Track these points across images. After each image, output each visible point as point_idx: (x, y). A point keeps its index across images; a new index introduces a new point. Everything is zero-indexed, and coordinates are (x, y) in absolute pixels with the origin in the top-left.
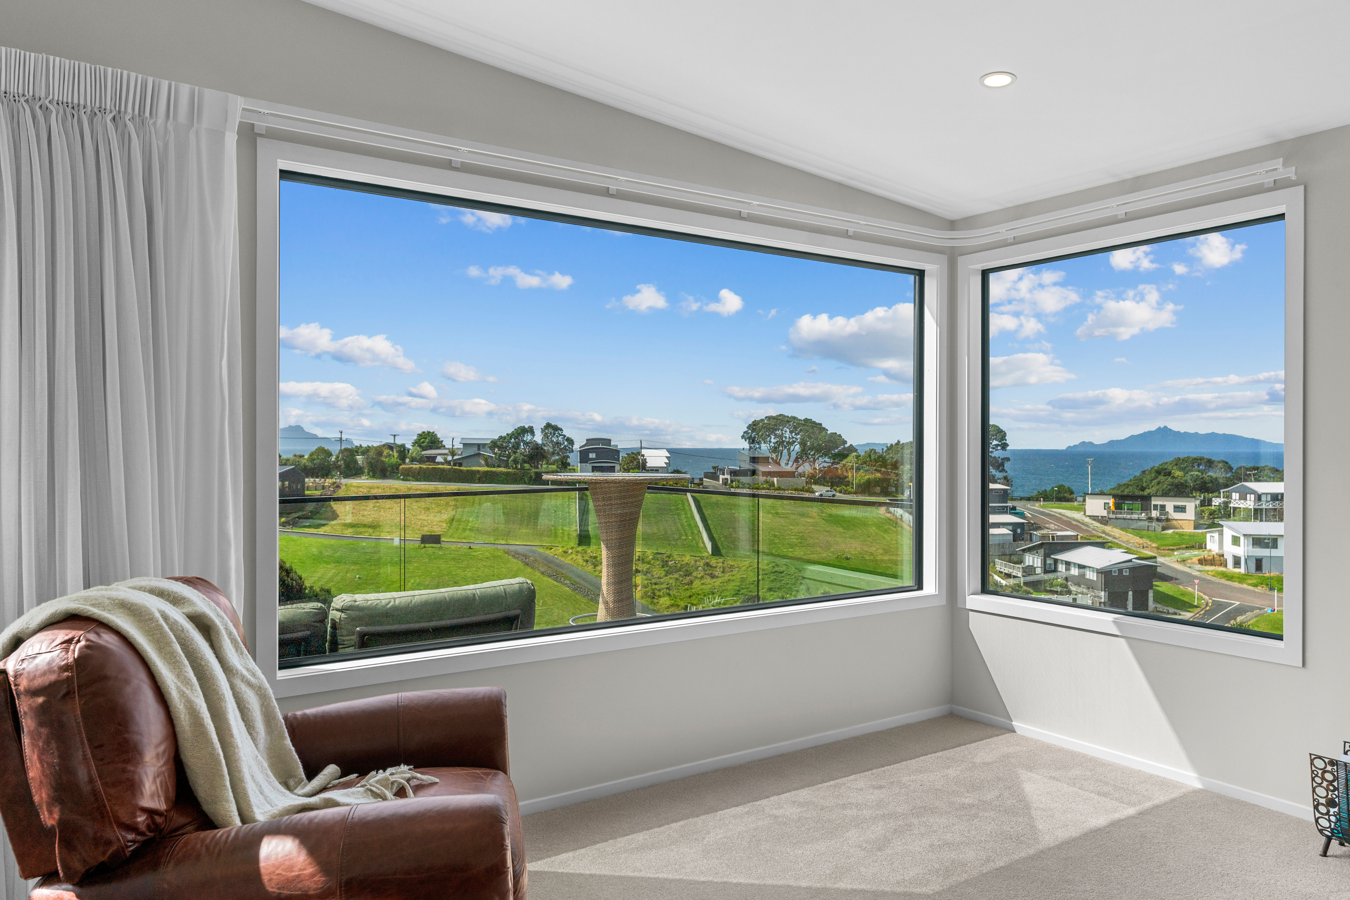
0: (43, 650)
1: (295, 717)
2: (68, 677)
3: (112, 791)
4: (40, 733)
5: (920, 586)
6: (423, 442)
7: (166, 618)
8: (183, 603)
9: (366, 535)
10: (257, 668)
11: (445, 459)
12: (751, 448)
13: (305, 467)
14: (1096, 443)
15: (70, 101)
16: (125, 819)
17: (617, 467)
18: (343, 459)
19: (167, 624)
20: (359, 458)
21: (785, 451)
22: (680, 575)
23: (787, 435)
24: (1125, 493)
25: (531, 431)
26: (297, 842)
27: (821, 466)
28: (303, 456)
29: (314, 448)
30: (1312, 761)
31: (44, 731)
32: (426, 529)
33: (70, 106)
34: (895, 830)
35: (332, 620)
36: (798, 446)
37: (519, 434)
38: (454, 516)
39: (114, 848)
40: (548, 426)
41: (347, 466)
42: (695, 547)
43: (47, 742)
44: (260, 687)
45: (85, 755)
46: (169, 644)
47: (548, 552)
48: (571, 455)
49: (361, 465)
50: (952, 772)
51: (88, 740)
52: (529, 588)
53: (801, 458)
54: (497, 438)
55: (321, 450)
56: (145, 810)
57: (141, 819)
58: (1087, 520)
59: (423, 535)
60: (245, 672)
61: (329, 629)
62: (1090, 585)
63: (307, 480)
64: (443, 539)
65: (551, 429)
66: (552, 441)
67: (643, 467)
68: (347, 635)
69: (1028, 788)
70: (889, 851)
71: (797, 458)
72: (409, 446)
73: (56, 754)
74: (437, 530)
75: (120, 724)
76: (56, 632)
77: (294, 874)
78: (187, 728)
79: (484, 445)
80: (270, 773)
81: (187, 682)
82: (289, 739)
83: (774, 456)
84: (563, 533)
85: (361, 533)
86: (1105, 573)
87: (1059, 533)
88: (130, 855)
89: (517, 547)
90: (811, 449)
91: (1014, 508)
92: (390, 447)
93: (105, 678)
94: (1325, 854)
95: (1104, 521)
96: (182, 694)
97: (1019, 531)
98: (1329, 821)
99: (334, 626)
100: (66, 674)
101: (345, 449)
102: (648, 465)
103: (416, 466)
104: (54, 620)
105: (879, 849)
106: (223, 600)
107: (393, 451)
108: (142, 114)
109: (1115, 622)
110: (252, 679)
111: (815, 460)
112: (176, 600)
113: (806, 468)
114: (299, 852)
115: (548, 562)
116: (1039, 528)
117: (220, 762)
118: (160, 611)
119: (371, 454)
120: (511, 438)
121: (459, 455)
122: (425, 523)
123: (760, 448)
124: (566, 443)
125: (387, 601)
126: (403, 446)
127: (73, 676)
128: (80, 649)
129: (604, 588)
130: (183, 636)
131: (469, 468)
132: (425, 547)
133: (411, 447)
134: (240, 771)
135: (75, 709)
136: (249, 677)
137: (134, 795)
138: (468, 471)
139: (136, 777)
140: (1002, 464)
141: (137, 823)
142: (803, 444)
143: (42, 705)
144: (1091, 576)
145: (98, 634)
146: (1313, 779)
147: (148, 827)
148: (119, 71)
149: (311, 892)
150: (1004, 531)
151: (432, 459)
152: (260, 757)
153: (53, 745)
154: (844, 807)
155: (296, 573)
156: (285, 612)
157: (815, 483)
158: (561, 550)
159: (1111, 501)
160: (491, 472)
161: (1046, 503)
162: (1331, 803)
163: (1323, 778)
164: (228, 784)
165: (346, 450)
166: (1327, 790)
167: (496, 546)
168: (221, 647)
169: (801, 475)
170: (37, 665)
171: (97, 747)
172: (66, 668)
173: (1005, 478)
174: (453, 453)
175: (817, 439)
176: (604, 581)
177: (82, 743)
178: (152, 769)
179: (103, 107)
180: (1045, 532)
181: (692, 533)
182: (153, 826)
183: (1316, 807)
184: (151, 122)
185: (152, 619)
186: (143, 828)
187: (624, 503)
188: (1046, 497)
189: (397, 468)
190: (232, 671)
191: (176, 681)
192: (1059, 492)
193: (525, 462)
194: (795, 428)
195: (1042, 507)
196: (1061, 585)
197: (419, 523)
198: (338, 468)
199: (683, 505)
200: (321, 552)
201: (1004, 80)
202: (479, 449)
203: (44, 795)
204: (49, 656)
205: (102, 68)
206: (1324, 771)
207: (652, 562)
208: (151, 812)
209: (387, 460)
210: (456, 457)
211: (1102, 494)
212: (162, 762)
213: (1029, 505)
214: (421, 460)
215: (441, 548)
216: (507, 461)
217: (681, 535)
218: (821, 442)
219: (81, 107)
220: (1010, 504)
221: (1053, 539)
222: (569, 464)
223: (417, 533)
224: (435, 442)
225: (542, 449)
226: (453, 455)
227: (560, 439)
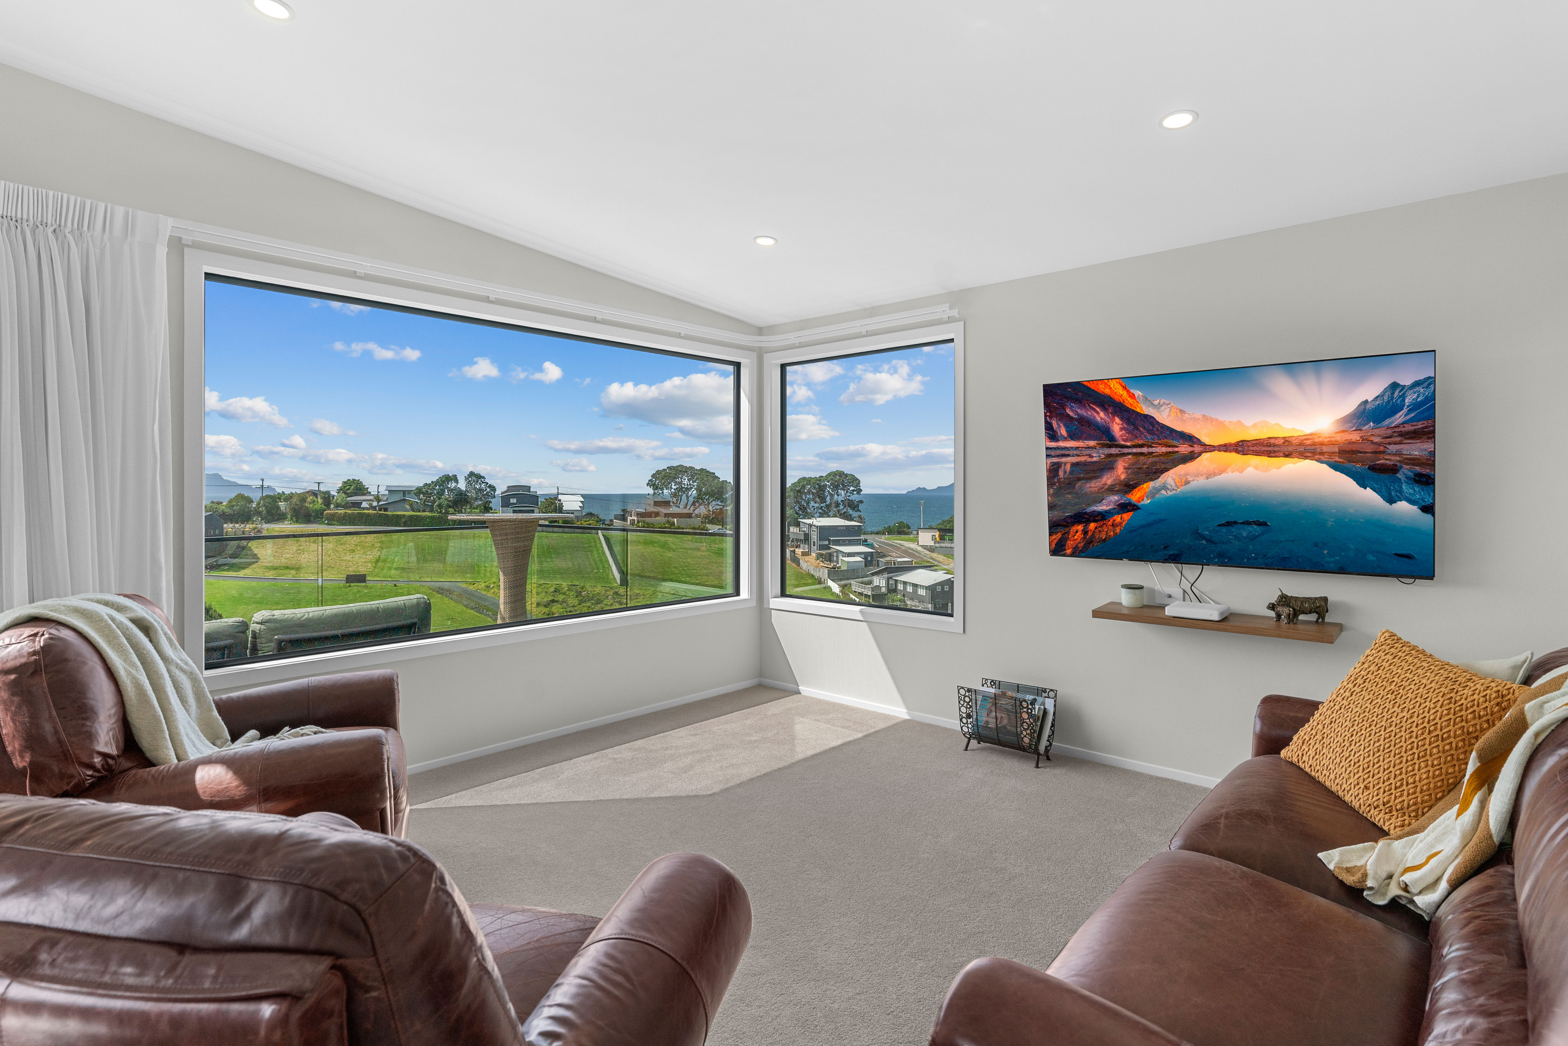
0: (13, 641)
1: (221, 700)
2: (35, 660)
3: (74, 739)
4: (13, 701)
5: (737, 593)
6: (348, 489)
7: (113, 619)
8: (126, 611)
9: (290, 577)
10: (189, 659)
11: (371, 505)
12: (654, 493)
13: (224, 513)
14: (928, 488)
15: (13, 215)
16: (85, 760)
17: (536, 510)
18: (265, 506)
19: (114, 624)
20: (282, 505)
21: (684, 497)
22: (592, 604)
23: (686, 482)
24: (948, 528)
25: (455, 479)
26: (225, 767)
27: (714, 508)
28: (222, 503)
29: (233, 495)
30: (959, 690)
31: (16, 699)
32: (351, 569)
33: (14, 219)
34: (699, 760)
35: (252, 631)
36: (695, 492)
37: (444, 482)
38: (379, 557)
39: (76, 780)
40: (471, 474)
41: (269, 512)
42: (605, 578)
43: (19, 707)
44: (191, 673)
45: (51, 716)
46: (117, 637)
47: (471, 587)
48: (493, 500)
49: (284, 511)
50: (748, 722)
51: (54, 704)
52: (426, 602)
53: (697, 502)
54: (422, 485)
55: (240, 497)
56: (100, 754)
57: (97, 760)
58: (920, 549)
59: (347, 575)
60: (179, 661)
61: (250, 639)
62: (921, 599)
63: (225, 525)
64: (368, 578)
65: (474, 477)
66: (475, 488)
67: (560, 509)
68: (266, 643)
69: (798, 728)
70: (691, 773)
71: (694, 502)
72: (334, 493)
73: (27, 715)
74: (362, 570)
75: (79, 693)
76: (22, 629)
77: (223, 787)
78: (133, 697)
79: (409, 492)
80: (200, 734)
81: (133, 665)
82: (216, 711)
83: (675, 500)
84: (485, 570)
85: (283, 575)
86: (931, 588)
87: (899, 560)
88: (89, 786)
89: (441, 583)
90: (706, 494)
91: (866, 540)
92: (314, 494)
93: (66, 660)
94: (966, 749)
95: (931, 549)
96: (129, 674)
97: (869, 558)
98: (968, 727)
99: (254, 632)
100: (34, 657)
101: (266, 496)
102: (564, 508)
103: (341, 511)
104: (19, 622)
105: (685, 772)
106: (157, 610)
107: (317, 497)
108: (80, 227)
109: (861, 612)
110: (185, 667)
111: (709, 503)
112: (120, 608)
113: (702, 510)
114: (227, 773)
115: (470, 595)
116: (884, 556)
117: (161, 721)
118: (108, 615)
119: (294, 500)
120: (436, 485)
121: (384, 501)
122: (350, 564)
123: (663, 493)
124: (488, 490)
125: (302, 615)
126: (328, 493)
127: (40, 659)
128: (45, 640)
129: (502, 607)
130: (128, 632)
131: (394, 513)
132: (350, 586)
133: (336, 494)
134: (177, 728)
135: (43, 681)
136: (182, 665)
137: (92, 742)
138: (393, 515)
139: (93, 730)
140: (858, 506)
141: (94, 762)
142: (699, 489)
143: (14, 680)
144: (922, 592)
145: (58, 630)
146: (959, 702)
147: (103, 766)
148: (60, 194)
149: (237, 798)
150: (858, 559)
151: (358, 505)
152: (192, 722)
153: (24, 708)
154: (667, 749)
155: (215, 611)
156: (208, 626)
157: (709, 523)
158: (483, 585)
159: (937, 534)
160: (416, 516)
161: (890, 536)
162: (969, 716)
163: (964, 701)
164: (168, 737)
165: (268, 496)
166: (966, 708)
167: (421, 583)
168: (158, 642)
169: (697, 516)
170: (9, 652)
171: (59, 709)
172: (34, 653)
173: (860, 517)
174: (378, 499)
175: (710, 485)
176: (502, 601)
177: (49, 707)
178: (106, 725)
179: (45, 221)
180: (888, 559)
181: (603, 567)
182: (107, 768)
183: (961, 720)
184: (89, 234)
185: (101, 619)
186: (99, 766)
187: (518, 538)
188: (890, 531)
189: (322, 514)
190: (168, 660)
191: (123, 664)
192: (899, 527)
193: (450, 507)
194: (693, 477)
195: (887, 540)
196: (900, 601)
197: (344, 564)
198: (259, 513)
199: (595, 542)
200: (241, 594)
201: (769, 242)
202: (404, 496)
203: (17, 745)
204: (19, 646)
205: (44, 191)
206: (965, 696)
207: (567, 592)
208: (105, 756)
209: (311, 506)
210: (380, 503)
211: (931, 528)
212: (113, 721)
213: (877, 537)
214: (346, 506)
215: (366, 587)
216: (432, 506)
217: (593, 569)
218: (714, 488)
219: (24, 221)
220: (862, 537)
221: (895, 564)
222: (491, 509)
223: (341, 574)
224: (360, 489)
225: (466, 495)
226: (379, 500)
227: (483, 486)
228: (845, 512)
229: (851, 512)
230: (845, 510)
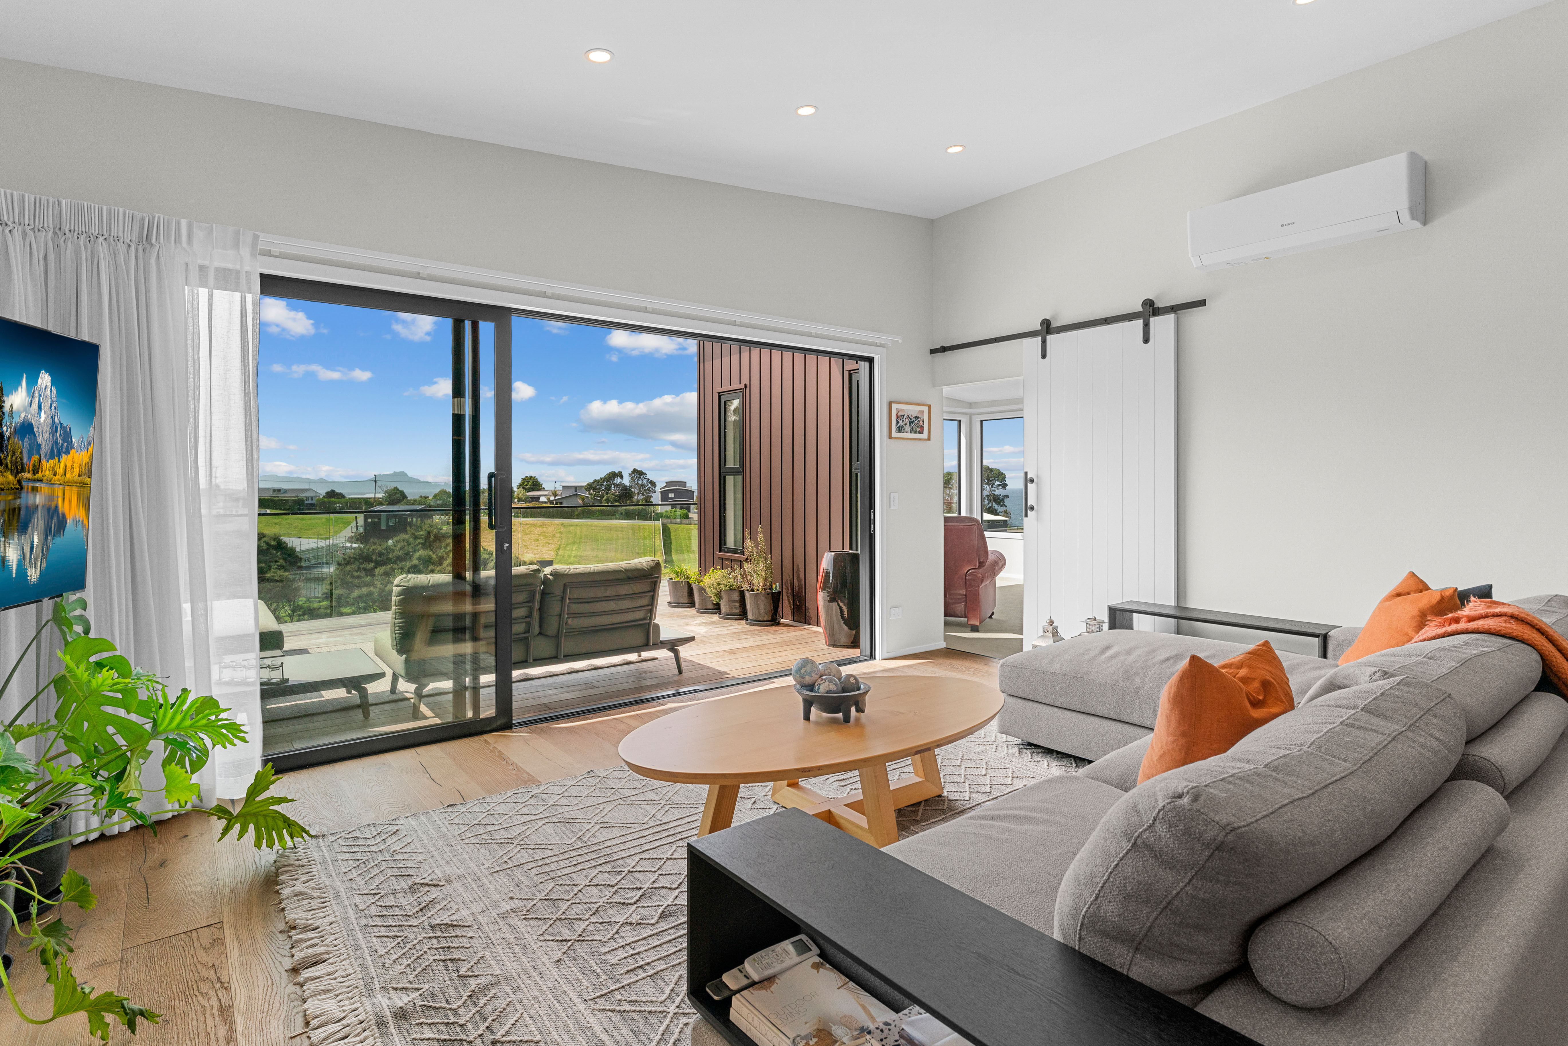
6: (526, 485)
11: (548, 499)
25: (620, 475)
37: (610, 478)
40: (635, 471)
48: (653, 495)
54: (592, 481)
65: (637, 473)
66: (638, 483)
74: (548, 557)
79: (581, 487)
103: (524, 505)
120: (604, 482)
121: (560, 495)
124: (649, 485)
133: (517, 490)
151: (537, 499)
160: (587, 509)
193: (617, 500)
202: (576, 491)
210: (557, 498)
214: (528, 500)
216: (601, 500)
224: (536, 485)
225: (630, 490)
226: (555, 495)
227: (645, 481)
228: (990, 507)
229: (996, 506)
230: (990, 505)
